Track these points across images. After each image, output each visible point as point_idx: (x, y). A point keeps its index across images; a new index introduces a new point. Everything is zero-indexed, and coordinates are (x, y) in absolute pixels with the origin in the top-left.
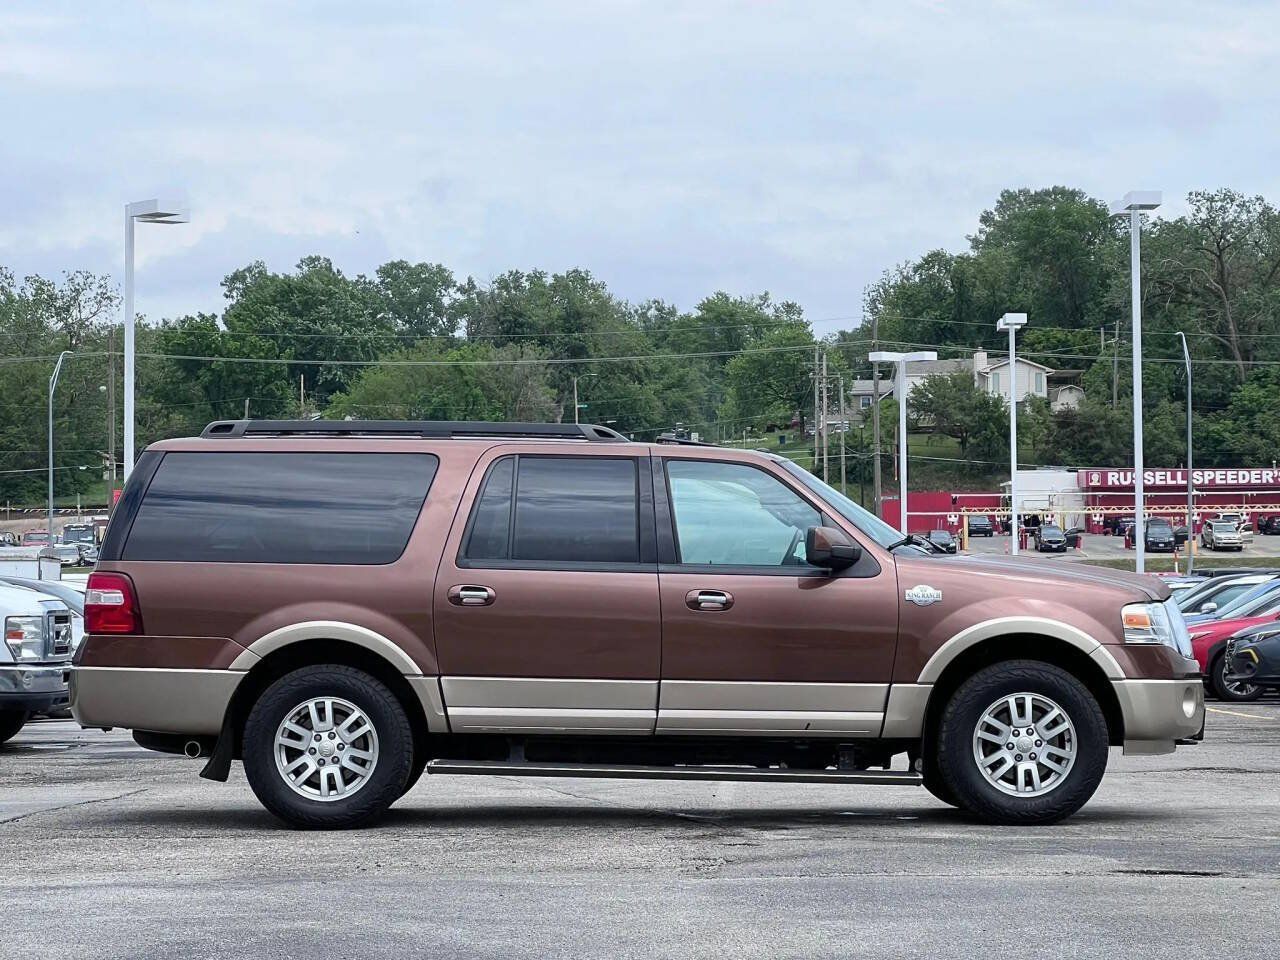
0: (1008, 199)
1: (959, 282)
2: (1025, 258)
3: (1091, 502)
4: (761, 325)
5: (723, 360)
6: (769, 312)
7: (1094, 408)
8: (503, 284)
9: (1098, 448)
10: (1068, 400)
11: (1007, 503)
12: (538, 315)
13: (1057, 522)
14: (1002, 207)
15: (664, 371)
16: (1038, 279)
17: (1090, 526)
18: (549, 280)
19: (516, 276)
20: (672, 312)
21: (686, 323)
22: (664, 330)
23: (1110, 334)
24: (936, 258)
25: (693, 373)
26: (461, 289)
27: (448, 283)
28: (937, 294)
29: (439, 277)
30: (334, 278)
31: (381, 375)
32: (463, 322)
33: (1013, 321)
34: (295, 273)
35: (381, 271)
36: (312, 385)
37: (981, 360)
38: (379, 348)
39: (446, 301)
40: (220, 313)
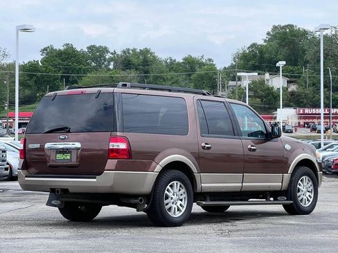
0: (275, 28)
1: (261, 52)
2: (280, 45)
3: (300, 118)
4: (201, 65)
5: (190, 75)
6: (204, 61)
7: (301, 90)
8: (124, 52)
9: (302, 102)
10: (293, 88)
11: (275, 118)
12: (135, 61)
13: (290, 124)
14: (273, 30)
15: (172, 78)
16: (284, 51)
17: (299, 125)
18: (138, 50)
19: (128, 50)
20: (175, 61)
21: (179, 64)
22: (172, 66)
23: (306, 68)
24: (253, 45)
25: (180, 79)
26: (112, 53)
27: (108, 52)
28: (255, 56)
29: (105, 50)
30: (74, 50)
31: (88, 79)
32: (112, 63)
33: (281, 64)
34: (62, 48)
35: (88, 48)
36: (67, 82)
37: (267, 76)
38: (88, 71)
39: (107, 57)
40: (40, 60)
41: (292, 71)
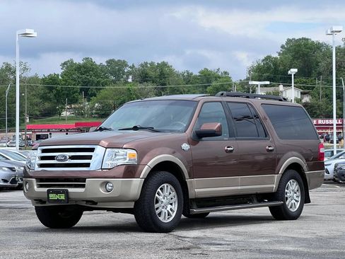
0: (289, 41)
1: (275, 65)
2: (294, 58)
4: (217, 78)
5: (206, 87)
6: (220, 74)
7: (314, 101)
8: (142, 65)
9: (316, 113)
10: (307, 99)
12: (152, 74)
14: (287, 43)
18: (156, 64)
19: (146, 63)
20: (192, 74)
21: (195, 77)
22: (189, 79)
23: (319, 80)
24: (268, 58)
26: (130, 67)
27: (126, 65)
28: (269, 68)
29: (124, 64)
30: (93, 64)
31: (106, 92)
32: (131, 77)
33: (293, 71)
34: (82, 62)
35: (107, 62)
36: (86, 95)
37: (281, 88)
38: (106, 84)
39: (126, 71)
40: (60, 74)
41: (305, 83)
